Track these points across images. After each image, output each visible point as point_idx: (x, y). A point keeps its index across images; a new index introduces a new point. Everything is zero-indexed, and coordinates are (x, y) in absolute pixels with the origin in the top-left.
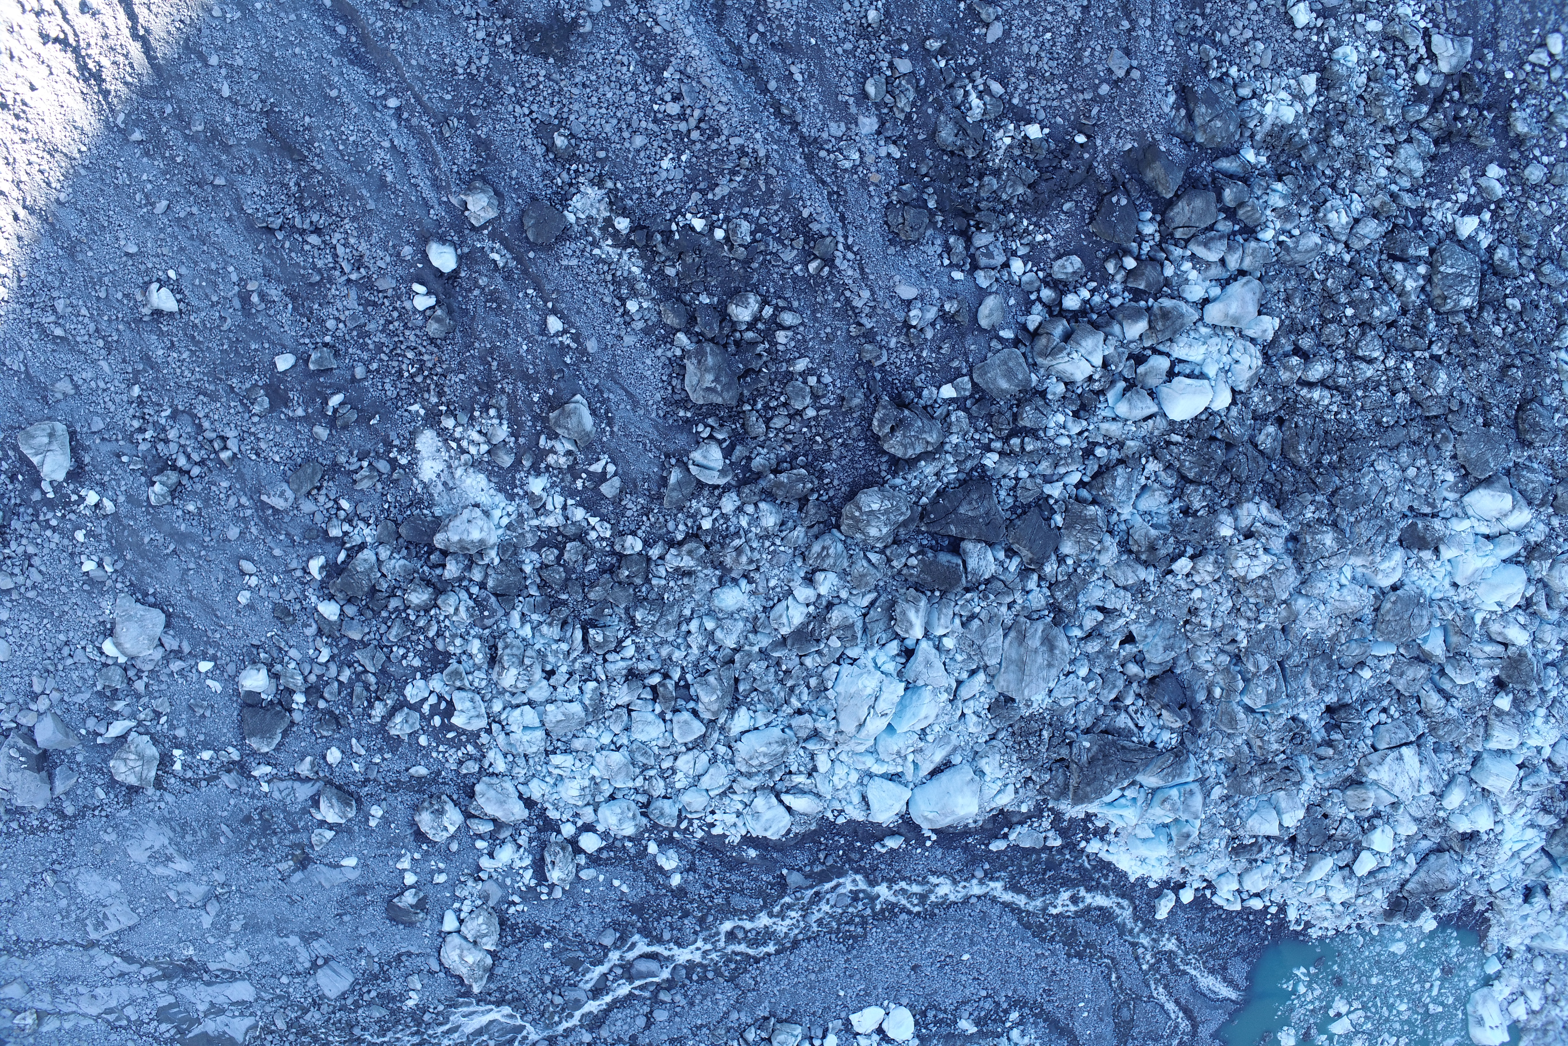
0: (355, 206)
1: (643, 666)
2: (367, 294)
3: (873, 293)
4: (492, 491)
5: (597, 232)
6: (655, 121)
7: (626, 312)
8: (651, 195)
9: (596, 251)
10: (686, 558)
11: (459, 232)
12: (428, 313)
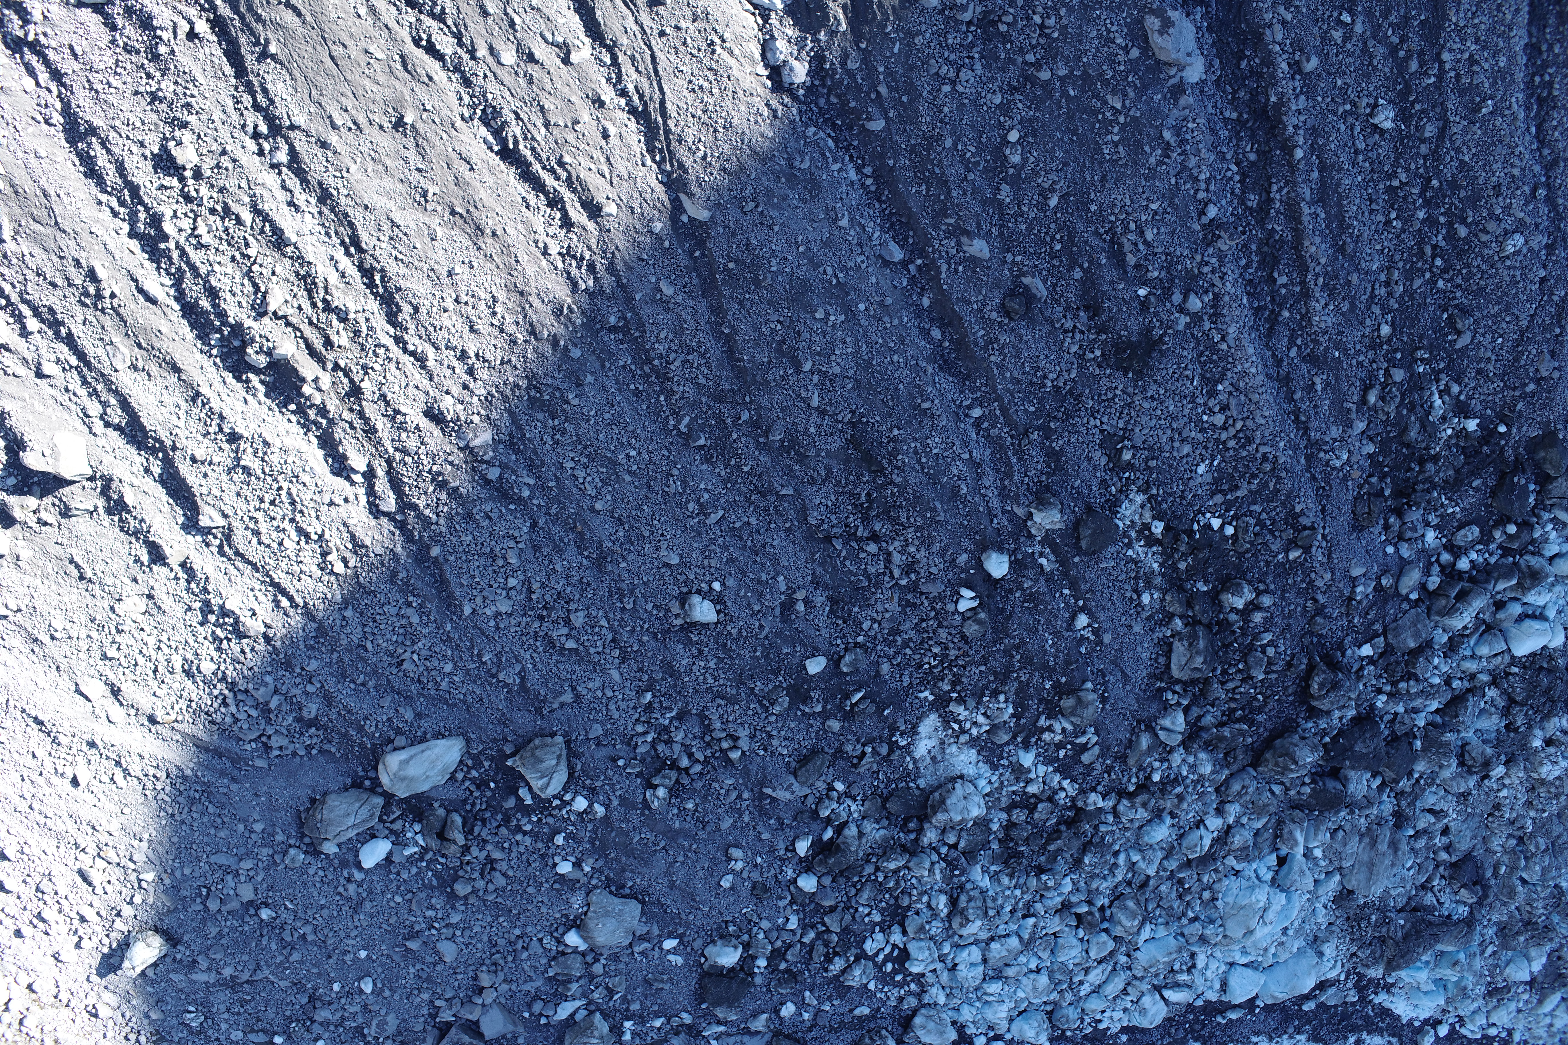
0: (924, 517)
1: (1074, 899)
2: (909, 597)
3: (1333, 574)
4: (981, 764)
5: (1133, 534)
6: (1203, 430)
7: (1139, 605)
8: (1182, 498)
9: (1130, 552)
10: (1140, 810)
11: (1016, 540)
12: (969, 614)
